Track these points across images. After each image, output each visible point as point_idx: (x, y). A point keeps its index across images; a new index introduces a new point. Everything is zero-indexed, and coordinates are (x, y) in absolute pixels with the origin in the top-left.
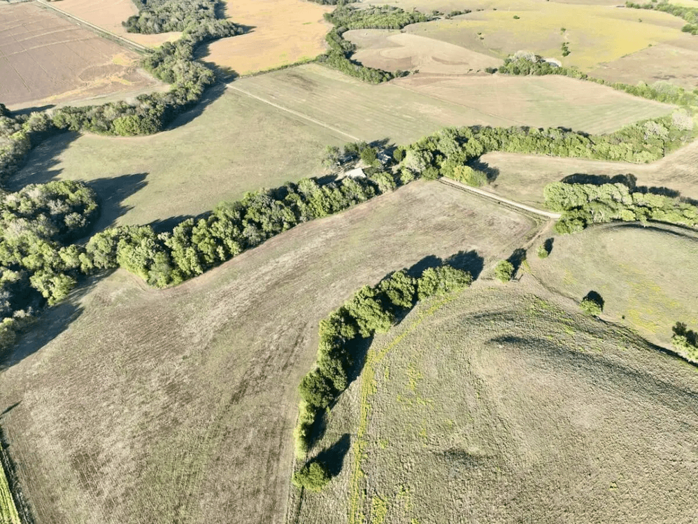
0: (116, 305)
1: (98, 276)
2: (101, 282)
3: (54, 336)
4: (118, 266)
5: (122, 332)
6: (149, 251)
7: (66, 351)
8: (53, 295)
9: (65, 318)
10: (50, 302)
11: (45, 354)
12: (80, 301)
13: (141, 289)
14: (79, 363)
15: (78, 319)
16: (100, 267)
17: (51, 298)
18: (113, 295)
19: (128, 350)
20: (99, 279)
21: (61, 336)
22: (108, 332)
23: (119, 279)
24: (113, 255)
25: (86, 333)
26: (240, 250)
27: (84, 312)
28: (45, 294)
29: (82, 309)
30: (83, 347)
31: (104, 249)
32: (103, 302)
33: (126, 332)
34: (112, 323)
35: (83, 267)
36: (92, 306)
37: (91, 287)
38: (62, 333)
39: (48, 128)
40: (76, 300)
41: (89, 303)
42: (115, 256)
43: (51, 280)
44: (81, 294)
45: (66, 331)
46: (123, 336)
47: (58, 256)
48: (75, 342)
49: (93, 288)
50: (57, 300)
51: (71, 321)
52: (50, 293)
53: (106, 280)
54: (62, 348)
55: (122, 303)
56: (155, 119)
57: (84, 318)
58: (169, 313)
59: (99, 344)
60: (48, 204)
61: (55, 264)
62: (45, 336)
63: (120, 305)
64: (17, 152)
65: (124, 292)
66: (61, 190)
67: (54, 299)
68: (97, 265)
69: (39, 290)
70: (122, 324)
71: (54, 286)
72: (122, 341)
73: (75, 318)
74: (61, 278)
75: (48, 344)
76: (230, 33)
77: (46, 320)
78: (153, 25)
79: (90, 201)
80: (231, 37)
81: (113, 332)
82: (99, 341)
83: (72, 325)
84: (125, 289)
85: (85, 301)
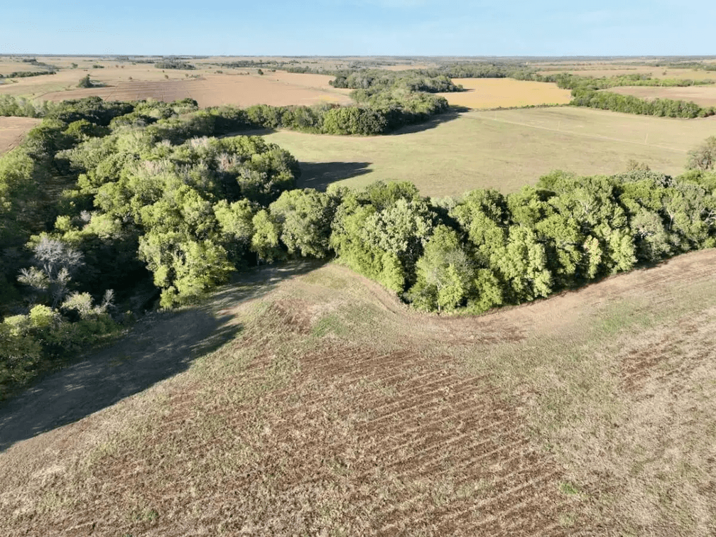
0: (320, 333)
1: (283, 270)
2: (287, 282)
3: (143, 383)
4: (330, 255)
5: (344, 416)
6: (419, 220)
7: (159, 440)
8: (176, 283)
9: (187, 342)
10: (165, 301)
11: (92, 438)
12: (233, 311)
13: (384, 308)
14: (185, 504)
15: (219, 350)
16: (291, 250)
17: (171, 289)
18: (315, 311)
19: (365, 489)
20: (285, 276)
21: (160, 389)
22: (298, 405)
23: (329, 282)
24: (323, 228)
25: (231, 393)
26: (634, 260)
27: (239, 337)
28: (160, 276)
29: (237, 329)
30: (214, 440)
31: (307, 210)
32: (289, 322)
33: (354, 417)
34: (310, 380)
35: (256, 240)
36: (261, 326)
37: (263, 287)
38: (166, 382)
39: (239, 119)
40: (225, 306)
41: (252, 319)
42: (327, 233)
43: (183, 247)
44: (238, 298)
45: (179, 377)
46: (344, 427)
47: (212, 213)
48: (194, 416)
49: (268, 290)
50: (182, 295)
51: (202, 352)
52: (171, 276)
53: (298, 280)
54: (149, 428)
55: (338, 332)
56: (379, 116)
57: (234, 352)
58: (482, 383)
59: (265, 440)
60: (218, 158)
61: (200, 227)
62: (121, 380)
63: (332, 336)
64: (194, 127)
65: (342, 309)
66: (242, 146)
67: (177, 292)
68: (288, 243)
69: (149, 267)
70: (340, 388)
71: (184, 260)
72: (342, 448)
73: (213, 348)
74: (204, 248)
75: (117, 406)
76: (448, 88)
77: (142, 338)
78: (362, 81)
79: (283, 168)
80: (449, 93)
81: (313, 409)
82: (267, 431)
83: (199, 362)
84: (344, 303)
85: (246, 312)
